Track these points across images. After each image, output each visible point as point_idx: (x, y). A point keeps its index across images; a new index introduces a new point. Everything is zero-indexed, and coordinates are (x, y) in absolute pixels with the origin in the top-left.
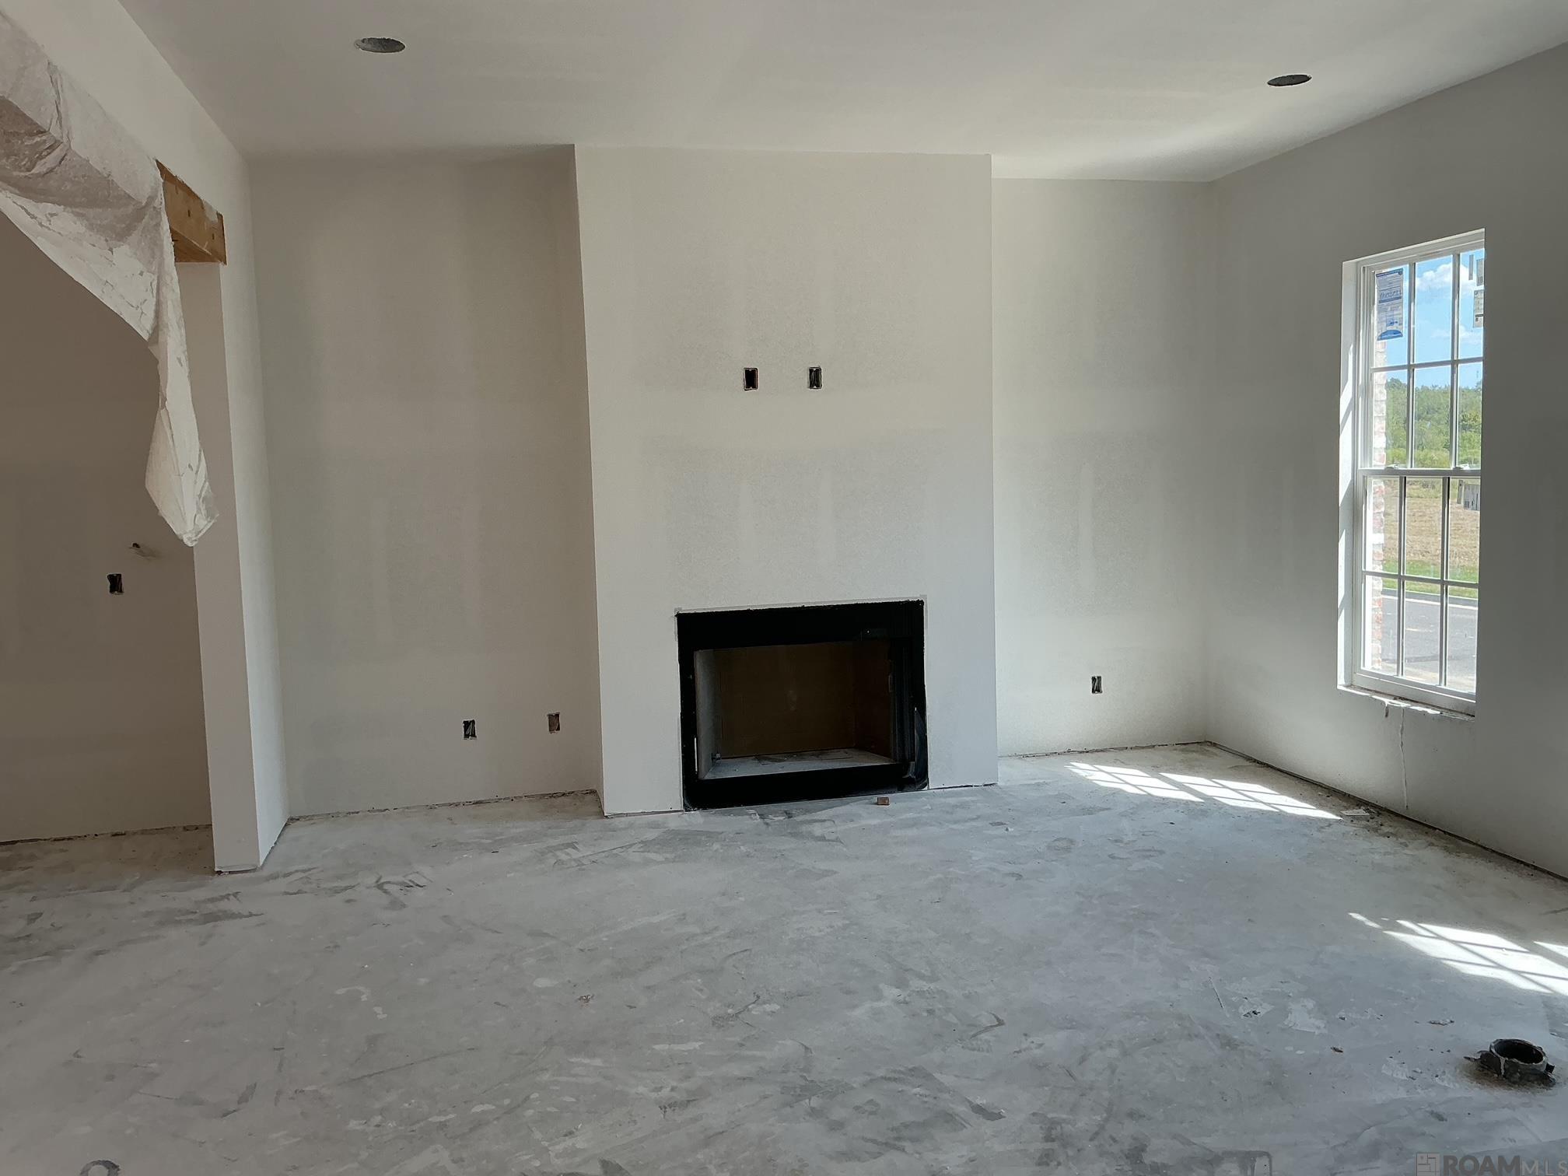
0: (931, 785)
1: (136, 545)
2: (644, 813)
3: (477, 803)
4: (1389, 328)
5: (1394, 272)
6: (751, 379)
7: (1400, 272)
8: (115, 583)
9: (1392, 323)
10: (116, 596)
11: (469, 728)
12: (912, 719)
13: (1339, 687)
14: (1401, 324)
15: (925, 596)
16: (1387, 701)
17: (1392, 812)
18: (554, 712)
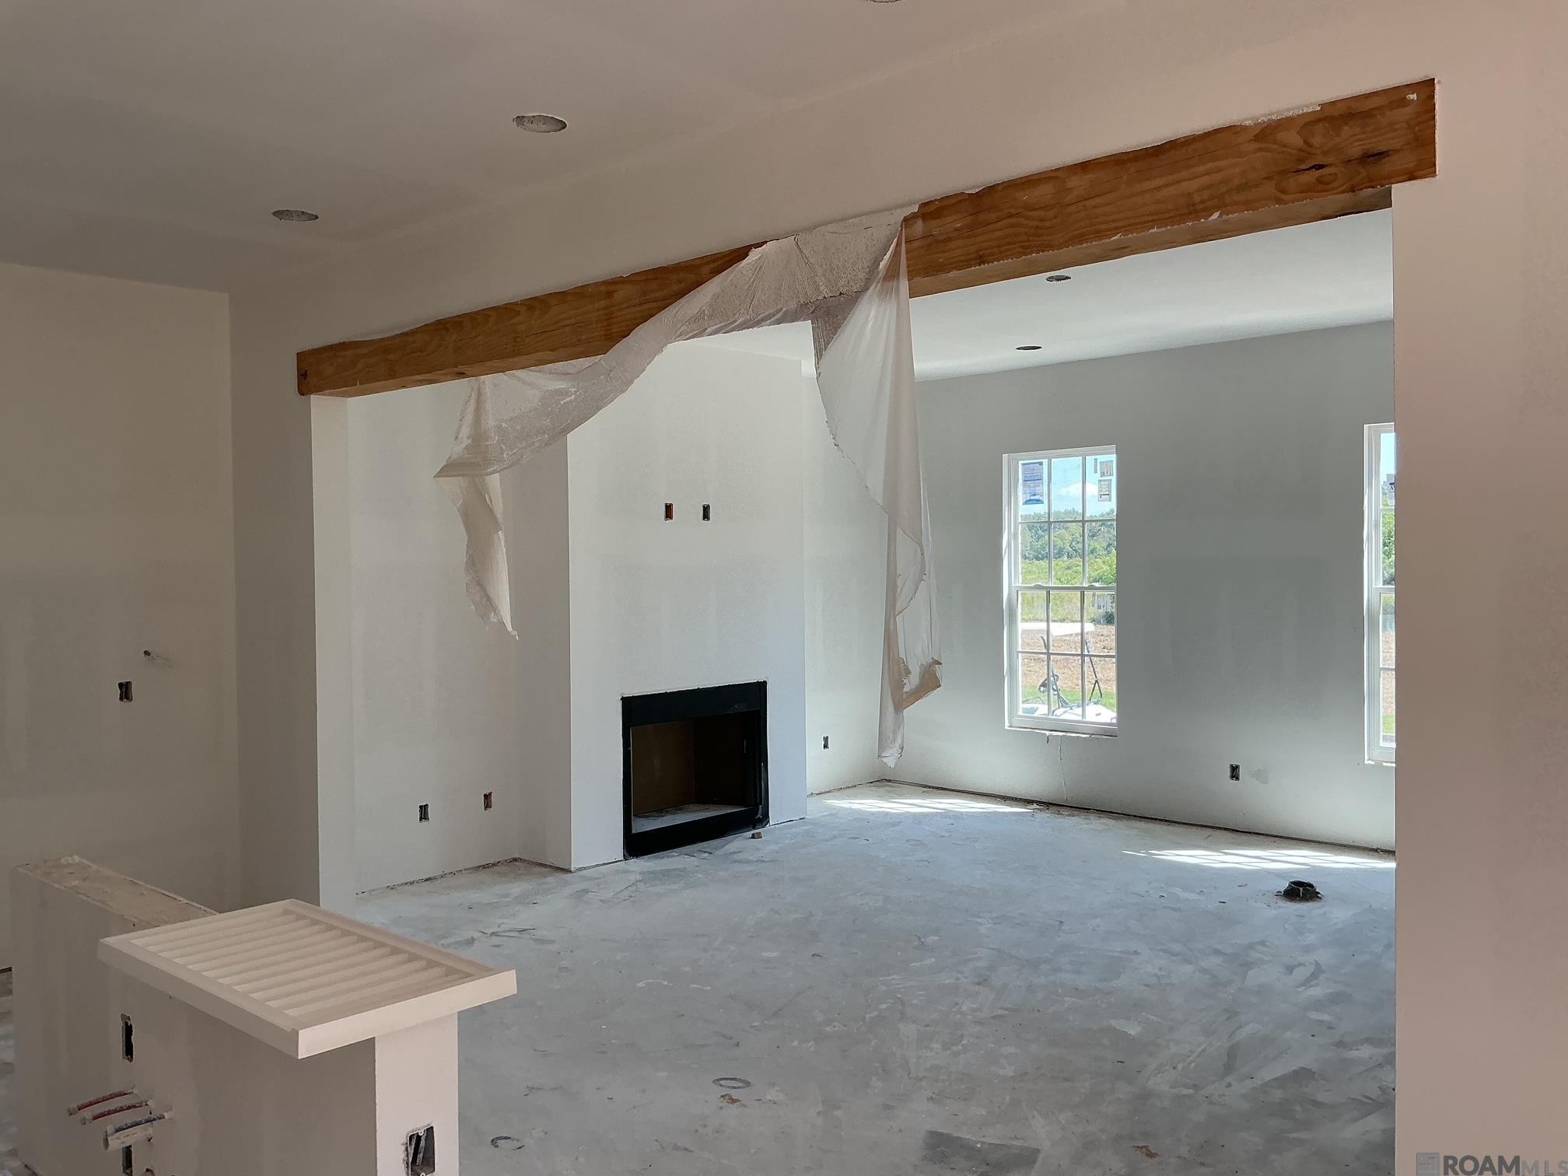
0: (771, 823)
1: (147, 653)
2: (598, 865)
3: (427, 880)
4: (1032, 498)
5: (1037, 463)
6: (669, 511)
7: (1041, 464)
8: (125, 690)
9: (1034, 495)
10: (125, 704)
11: (424, 813)
12: (760, 773)
13: (1006, 728)
14: (1042, 496)
15: (767, 678)
16: (1048, 733)
17: (1055, 804)
18: (487, 792)
